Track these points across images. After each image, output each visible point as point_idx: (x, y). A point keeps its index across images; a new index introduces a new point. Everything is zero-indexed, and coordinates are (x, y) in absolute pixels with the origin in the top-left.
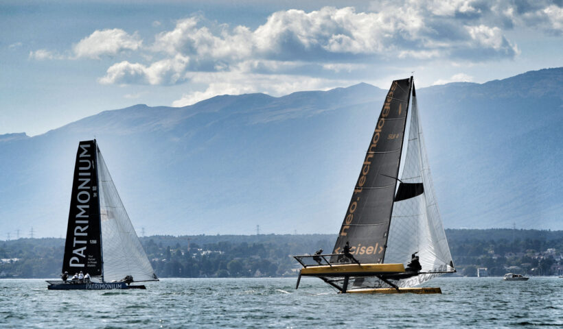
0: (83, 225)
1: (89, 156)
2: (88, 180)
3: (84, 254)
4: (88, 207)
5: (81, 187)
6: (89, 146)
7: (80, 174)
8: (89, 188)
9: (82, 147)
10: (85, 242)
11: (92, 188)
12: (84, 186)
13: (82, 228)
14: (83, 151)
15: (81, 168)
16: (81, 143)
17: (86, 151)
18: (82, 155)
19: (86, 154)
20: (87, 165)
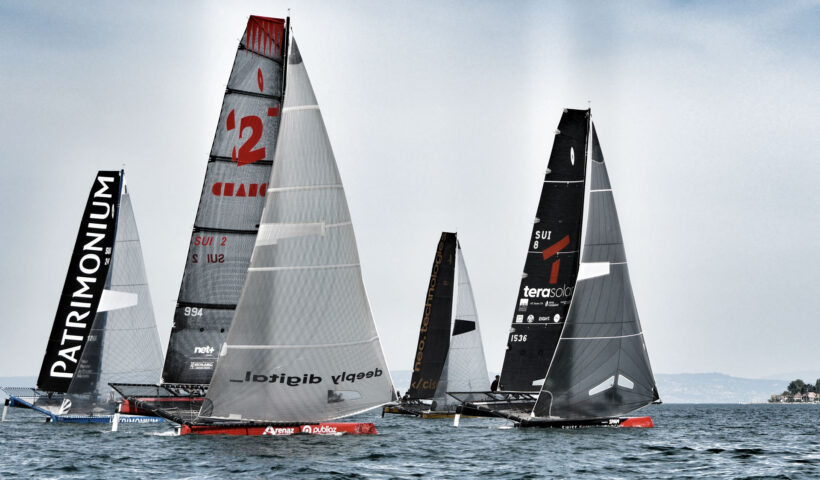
0: (81, 311)
1: (109, 196)
2: (101, 237)
3: (75, 358)
4: (94, 280)
5: (88, 247)
6: (111, 180)
7: (90, 225)
8: (100, 249)
9: (102, 180)
10: (80, 338)
11: (104, 250)
12: (94, 246)
13: (80, 315)
14: (101, 187)
16: (102, 174)
17: (106, 188)
18: (98, 194)
19: (105, 193)
20: (102, 210)
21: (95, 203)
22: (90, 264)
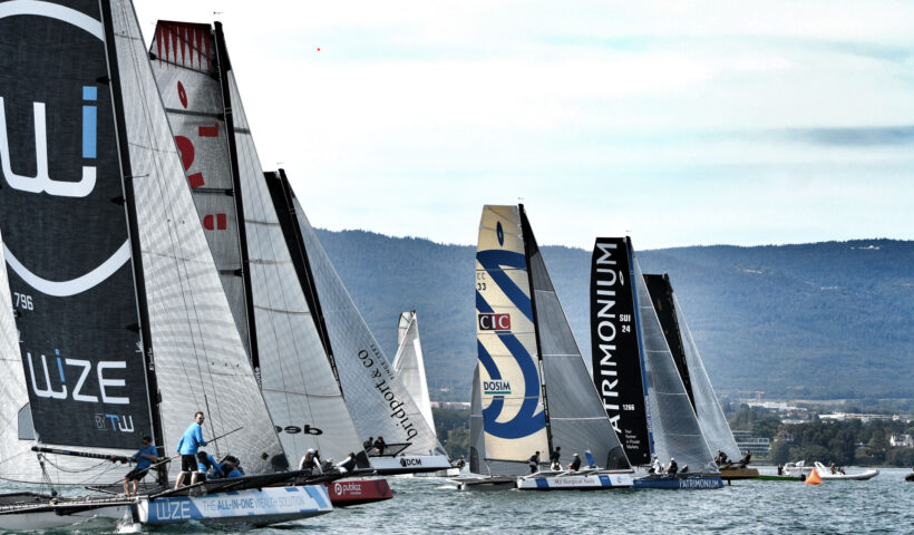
0: (611, 379)
1: (614, 263)
2: (611, 304)
3: (619, 427)
4: (613, 348)
5: (601, 314)
6: (614, 246)
7: (600, 292)
8: (613, 316)
9: (602, 246)
10: (616, 407)
11: (618, 317)
12: (606, 313)
13: (611, 382)
14: (603, 254)
15: (600, 283)
16: (599, 240)
17: (608, 254)
18: (601, 261)
19: (608, 259)
20: (609, 277)
21: (599, 270)
22: (607, 331)
